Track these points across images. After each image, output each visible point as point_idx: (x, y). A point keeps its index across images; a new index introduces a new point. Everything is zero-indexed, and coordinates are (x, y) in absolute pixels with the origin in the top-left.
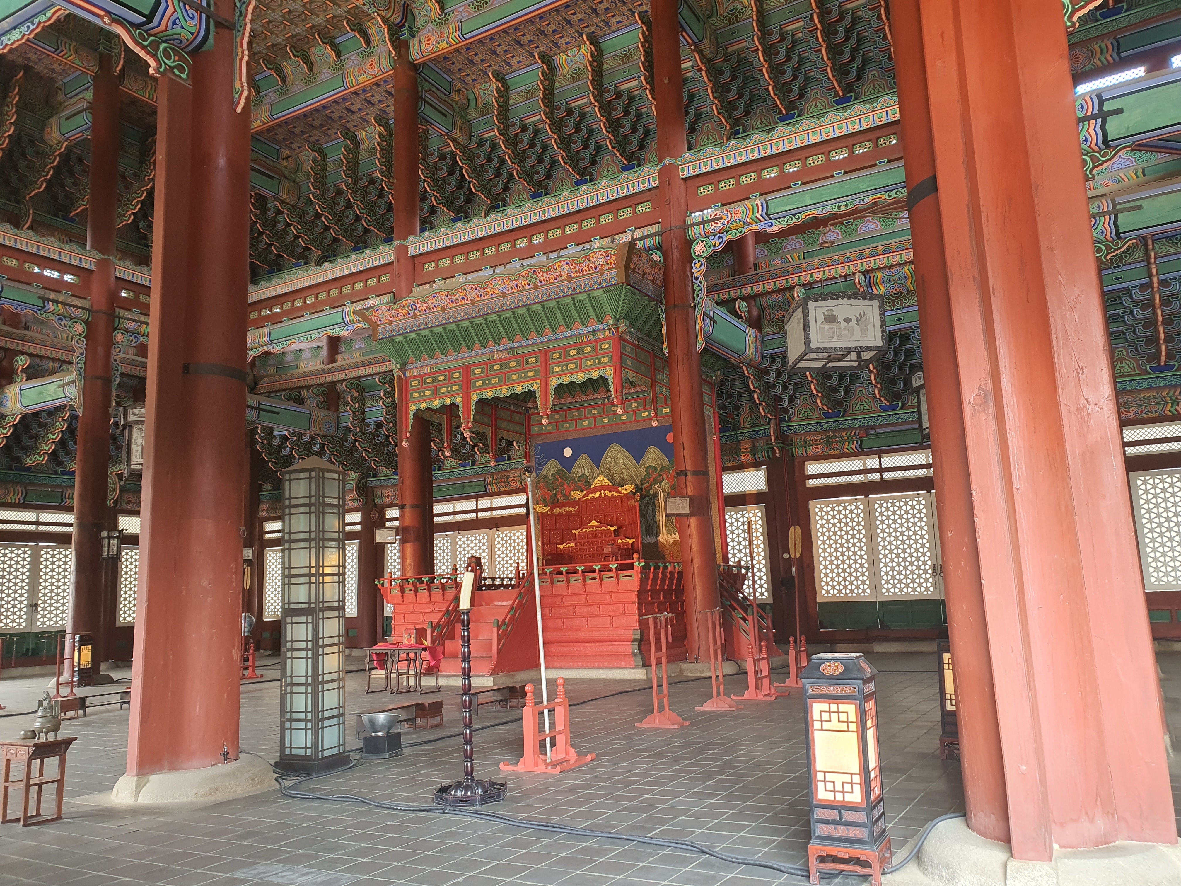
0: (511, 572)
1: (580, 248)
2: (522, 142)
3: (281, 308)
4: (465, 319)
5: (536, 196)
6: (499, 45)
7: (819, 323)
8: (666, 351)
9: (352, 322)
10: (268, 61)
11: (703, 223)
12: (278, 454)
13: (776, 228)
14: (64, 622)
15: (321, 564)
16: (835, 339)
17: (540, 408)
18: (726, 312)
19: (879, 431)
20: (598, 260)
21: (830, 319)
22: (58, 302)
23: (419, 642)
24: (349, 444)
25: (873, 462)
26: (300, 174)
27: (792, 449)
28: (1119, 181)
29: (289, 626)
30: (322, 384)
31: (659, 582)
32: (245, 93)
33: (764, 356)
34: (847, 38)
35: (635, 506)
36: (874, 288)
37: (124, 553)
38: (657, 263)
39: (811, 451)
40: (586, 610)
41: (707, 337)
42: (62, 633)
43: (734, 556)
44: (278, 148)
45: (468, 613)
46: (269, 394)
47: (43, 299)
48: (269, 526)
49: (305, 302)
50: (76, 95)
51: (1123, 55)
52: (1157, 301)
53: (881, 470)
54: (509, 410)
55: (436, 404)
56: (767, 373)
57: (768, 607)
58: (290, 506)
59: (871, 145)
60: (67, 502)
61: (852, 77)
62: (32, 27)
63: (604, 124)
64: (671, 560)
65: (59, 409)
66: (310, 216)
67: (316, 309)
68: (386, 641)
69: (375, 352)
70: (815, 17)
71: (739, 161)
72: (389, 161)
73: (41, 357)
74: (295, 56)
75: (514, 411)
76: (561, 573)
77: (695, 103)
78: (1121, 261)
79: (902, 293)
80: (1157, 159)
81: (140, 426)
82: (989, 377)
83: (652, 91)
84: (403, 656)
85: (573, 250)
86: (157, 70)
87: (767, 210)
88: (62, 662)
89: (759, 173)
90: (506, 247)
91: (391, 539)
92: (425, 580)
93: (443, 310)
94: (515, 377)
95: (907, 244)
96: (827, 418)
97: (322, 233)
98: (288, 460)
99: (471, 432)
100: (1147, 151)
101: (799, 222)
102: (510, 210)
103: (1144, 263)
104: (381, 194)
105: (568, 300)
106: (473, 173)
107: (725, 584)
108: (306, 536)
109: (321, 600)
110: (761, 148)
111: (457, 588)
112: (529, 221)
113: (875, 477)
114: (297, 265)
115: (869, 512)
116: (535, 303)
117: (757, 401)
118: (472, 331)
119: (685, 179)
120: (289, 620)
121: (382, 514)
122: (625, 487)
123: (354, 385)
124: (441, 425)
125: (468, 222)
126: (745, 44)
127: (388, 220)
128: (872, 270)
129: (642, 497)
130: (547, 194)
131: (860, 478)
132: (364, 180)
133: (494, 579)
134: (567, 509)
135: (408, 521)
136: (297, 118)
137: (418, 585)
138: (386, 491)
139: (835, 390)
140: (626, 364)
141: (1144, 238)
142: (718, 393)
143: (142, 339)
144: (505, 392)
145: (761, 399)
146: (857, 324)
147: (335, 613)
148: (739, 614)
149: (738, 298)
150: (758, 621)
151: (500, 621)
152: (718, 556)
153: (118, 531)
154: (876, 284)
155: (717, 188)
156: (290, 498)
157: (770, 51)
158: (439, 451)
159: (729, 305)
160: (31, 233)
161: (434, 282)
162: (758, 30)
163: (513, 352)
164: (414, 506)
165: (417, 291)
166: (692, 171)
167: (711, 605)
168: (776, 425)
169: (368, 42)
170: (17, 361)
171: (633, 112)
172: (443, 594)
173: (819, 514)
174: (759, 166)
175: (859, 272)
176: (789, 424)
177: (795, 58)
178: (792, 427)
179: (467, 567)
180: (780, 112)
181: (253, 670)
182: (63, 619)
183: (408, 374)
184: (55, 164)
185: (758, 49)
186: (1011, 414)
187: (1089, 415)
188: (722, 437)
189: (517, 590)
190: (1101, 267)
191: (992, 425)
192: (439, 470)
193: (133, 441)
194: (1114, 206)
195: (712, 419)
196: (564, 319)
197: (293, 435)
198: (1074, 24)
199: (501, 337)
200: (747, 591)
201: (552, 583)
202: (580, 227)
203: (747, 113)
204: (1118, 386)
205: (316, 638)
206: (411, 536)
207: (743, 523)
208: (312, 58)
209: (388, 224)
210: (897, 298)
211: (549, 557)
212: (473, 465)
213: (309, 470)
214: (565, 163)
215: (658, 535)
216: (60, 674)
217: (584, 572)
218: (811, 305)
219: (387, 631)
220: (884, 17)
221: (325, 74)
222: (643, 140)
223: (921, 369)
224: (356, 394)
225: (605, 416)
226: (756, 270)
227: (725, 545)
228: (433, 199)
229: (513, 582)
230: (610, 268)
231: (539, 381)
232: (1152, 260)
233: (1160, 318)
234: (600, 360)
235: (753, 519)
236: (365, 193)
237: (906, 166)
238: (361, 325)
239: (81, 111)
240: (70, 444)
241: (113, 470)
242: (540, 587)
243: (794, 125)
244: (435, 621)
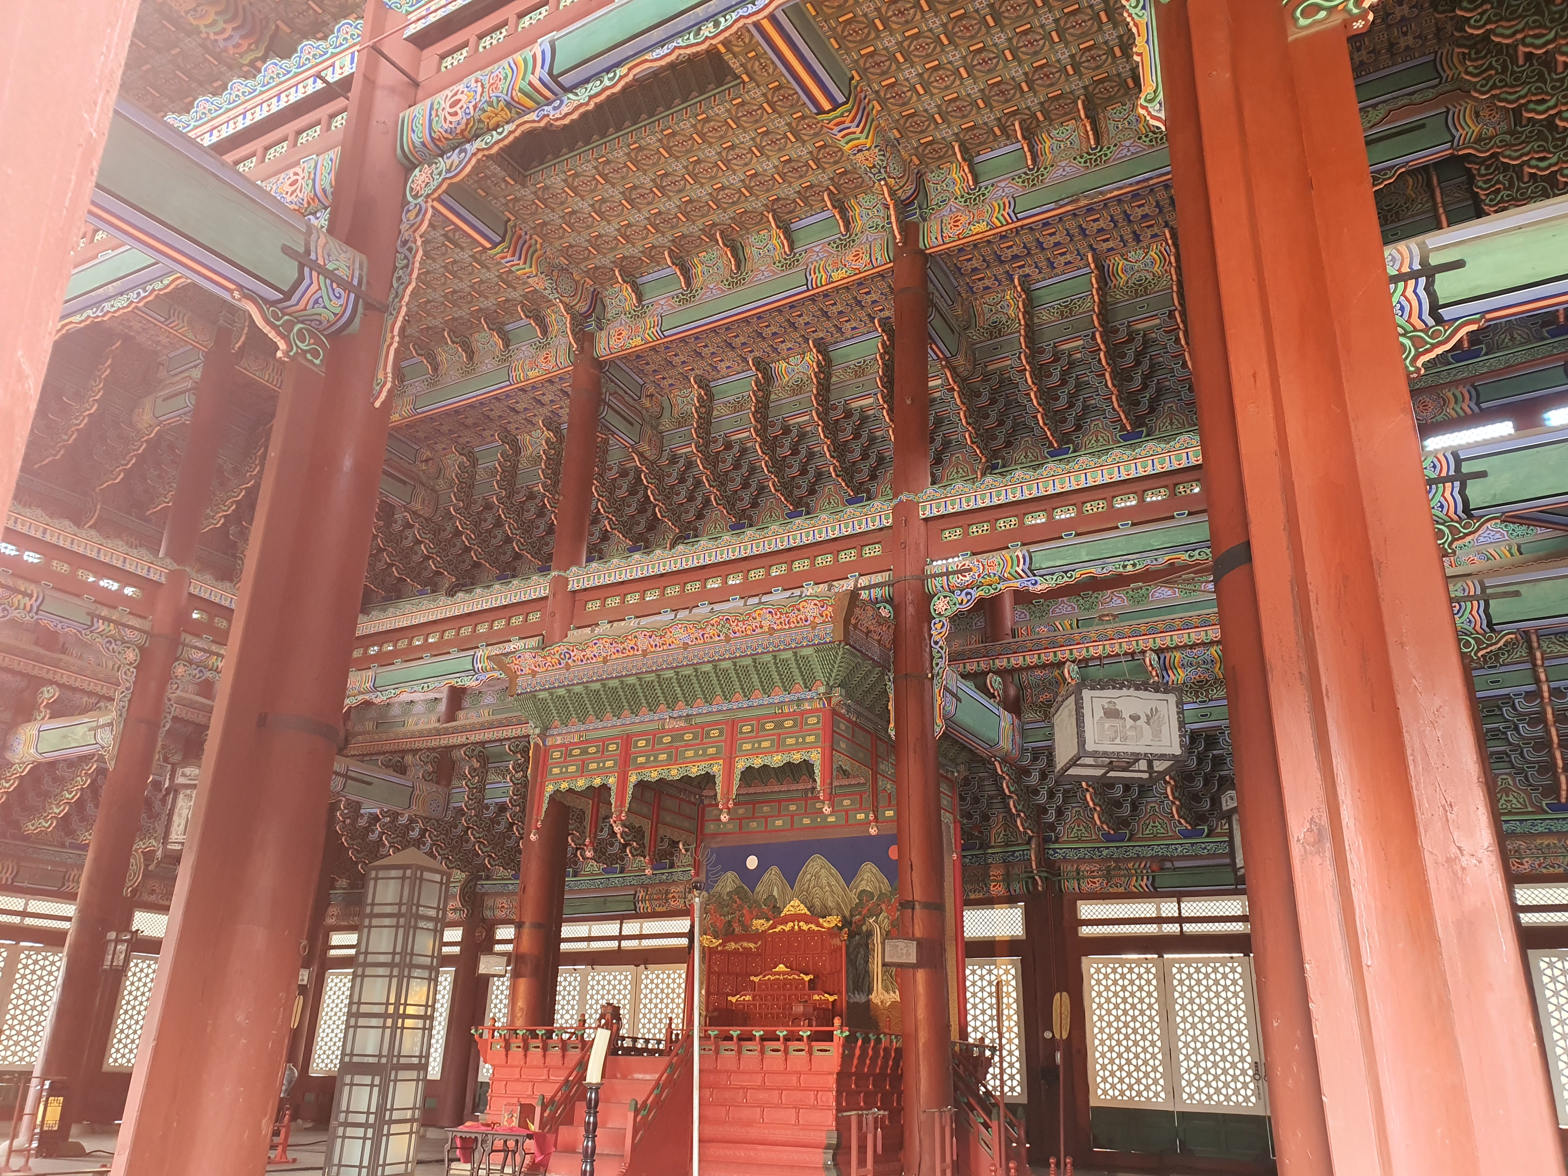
0: (660, 1030)
1: (788, 593)
2: (724, 462)
3: (395, 646)
4: (632, 675)
5: (737, 527)
6: (706, 346)
7: (1096, 718)
8: (892, 733)
9: (484, 670)
10: (419, 346)
11: (947, 574)
12: (363, 839)
13: (1042, 586)
14: (33, 1059)
15: (402, 1001)
16: (1118, 741)
17: (719, 797)
18: (973, 688)
19: (1177, 864)
20: (810, 610)
21: (1112, 713)
22: (110, 621)
23: (523, 1124)
24: (458, 831)
25: (1169, 908)
26: (441, 481)
27: (1060, 881)
28: (1488, 559)
29: (347, 1088)
30: (434, 749)
31: (868, 1062)
32: (389, 385)
33: (1023, 750)
34: (1138, 363)
35: (840, 948)
36: (1170, 672)
37: (132, 964)
38: (886, 620)
39: (1086, 886)
40: (762, 1096)
41: (948, 720)
42: (26, 1076)
43: (976, 1029)
44: (417, 447)
45: (597, 1089)
46: (361, 758)
47: (92, 615)
48: (336, 939)
49: (426, 640)
50: (181, 372)
51: (1483, 406)
52: (1550, 716)
53: (1180, 920)
54: (677, 798)
55: (581, 784)
56: (1027, 772)
57: (1020, 1110)
58: (372, 916)
59: (1167, 493)
60: (70, 886)
61: (1143, 408)
62: (143, 294)
63: (828, 447)
64: (886, 1031)
65: (85, 759)
66: (447, 533)
67: (439, 650)
68: (476, 1119)
69: (510, 710)
70: (1098, 335)
71: (996, 502)
72: (556, 473)
73: (74, 689)
74: (453, 342)
75: (684, 800)
76: (730, 1038)
77: (943, 428)
78: (1497, 660)
79: (1207, 681)
80: (1536, 534)
81: (189, 792)
82: (1324, 807)
83: (890, 411)
84: (499, 1144)
85: (778, 596)
86: (286, 353)
87: (1031, 564)
88: (20, 1118)
89: (1021, 517)
90: (693, 587)
91: (499, 969)
92: (540, 1033)
93: (605, 660)
94: (690, 753)
95: (1214, 619)
96: (1108, 841)
97: (460, 555)
98: (374, 851)
99: (624, 826)
100: (1521, 524)
101: (1071, 581)
102: (703, 542)
103: (1529, 666)
104: (541, 512)
105: (768, 658)
106: (660, 494)
107: (961, 1071)
108: (387, 959)
109: (396, 1053)
110: (1025, 488)
111: (582, 1049)
112: (725, 558)
113: (1172, 929)
114: (422, 593)
115: (1164, 978)
116: (725, 659)
117: (1014, 811)
118: (639, 690)
119: (926, 520)
120: (348, 1079)
121: (491, 932)
122: (828, 918)
123: (476, 752)
124: (584, 813)
125: (648, 554)
126: (1009, 362)
127: (547, 544)
128: (1168, 649)
129: (851, 935)
130: (751, 526)
131: (1151, 929)
132: (522, 494)
133: (635, 1040)
134: (745, 944)
135: (526, 945)
136: (447, 414)
137: (530, 1040)
138: (500, 901)
139: (1118, 804)
140: (839, 745)
141: (1526, 633)
142: (960, 795)
143: (209, 674)
144: (674, 773)
145: (1019, 808)
146: (1148, 723)
147: (413, 1074)
148: (980, 1116)
149: (990, 671)
150: (1006, 1128)
151: (640, 1103)
152: (952, 1029)
153: (131, 932)
154: (1173, 667)
155: (966, 533)
156: (373, 904)
157: (1040, 372)
158: (577, 849)
159: (978, 679)
160: (93, 532)
161: (597, 625)
162: (1027, 347)
163: (690, 720)
164: (537, 926)
165: (574, 635)
166: (935, 510)
167: (941, 1104)
168: (1038, 845)
169: (545, 332)
170: (42, 693)
171: (865, 435)
172: (563, 1056)
173: (1095, 976)
174: (1022, 509)
175: (1151, 649)
176: (1056, 846)
177: (1072, 383)
178: (1061, 850)
179: (600, 1020)
180: (1051, 445)
181: (284, 1151)
182: (31, 1054)
183: (549, 742)
184: (140, 451)
185: (1025, 370)
186: (1355, 860)
187: (1463, 869)
188: (964, 856)
189: (666, 1059)
190: (1468, 667)
191: (1330, 875)
192: (575, 876)
193: (176, 811)
194: (1484, 588)
195: (952, 831)
196: (761, 682)
197: (384, 814)
198: (1418, 370)
199: (676, 700)
200: (992, 1083)
201: (717, 1052)
202: (790, 569)
203: (1009, 444)
204: (1505, 827)
205: (382, 1108)
206: (528, 968)
207: (990, 983)
208: (474, 346)
209: (545, 549)
210: (1201, 687)
211: (715, 1014)
212: (621, 872)
213: (404, 867)
214: (776, 490)
215: (870, 991)
216: (15, 1136)
217: (763, 1039)
218: (1086, 694)
219: (479, 1104)
220: (1183, 342)
221: (488, 364)
222: (876, 469)
223: (1233, 787)
224: (476, 765)
225: (806, 814)
226: (1014, 637)
227: (963, 1013)
228: (606, 523)
229: (661, 1047)
230: (824, 622)
231: (721, 762)
232: (1539, 662)
233: (1555, 739)
234: (804, 739)
235: (1004, 977)
236: (521, 510)
237: (1210, 521)
238: (496, 674)
239: (185, 392)
240: (90, 805)
241: (140, 846)
242: (701, 1057)
243: (1069, 462)
244: (548, 1095)
